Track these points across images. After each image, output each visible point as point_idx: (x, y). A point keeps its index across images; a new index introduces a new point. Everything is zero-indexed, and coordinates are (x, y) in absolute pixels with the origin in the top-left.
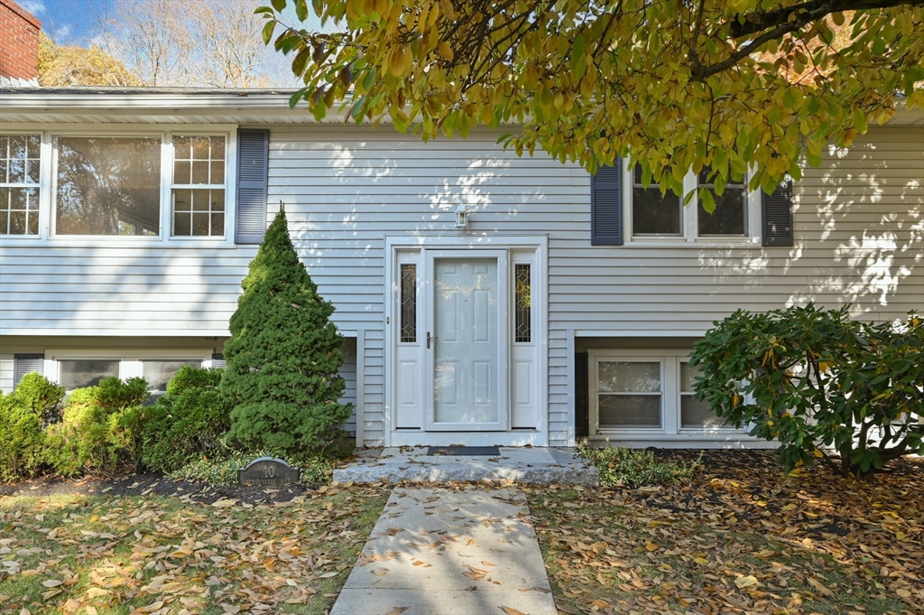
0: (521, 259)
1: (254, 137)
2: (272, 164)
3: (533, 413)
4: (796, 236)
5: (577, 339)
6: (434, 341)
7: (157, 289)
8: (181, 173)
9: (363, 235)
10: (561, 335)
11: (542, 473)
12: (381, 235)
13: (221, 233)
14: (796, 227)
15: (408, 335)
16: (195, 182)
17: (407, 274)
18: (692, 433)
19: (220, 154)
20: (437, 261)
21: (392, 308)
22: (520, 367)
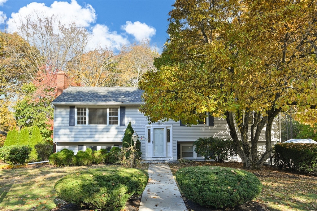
0: (168, 128)
1: (123, 108)
2: (126, 112)
3: (170, 154)
4: (214, 124)
5: (178, 142)
6: (153, 142)
7: (109, 132)
8: (110, 114)
9: (142, 124)
10: (175, 141)
11: (171, 162)
12: (145, 124)
13: (117, 124)
14: (215, 123)
15: (149, 141)
16: (113, 115)
17: (149, 131)
18: (199, 158)
19: (117, 110)
20: (154, 129)
21: (146, 137)
22: (168, 147)
